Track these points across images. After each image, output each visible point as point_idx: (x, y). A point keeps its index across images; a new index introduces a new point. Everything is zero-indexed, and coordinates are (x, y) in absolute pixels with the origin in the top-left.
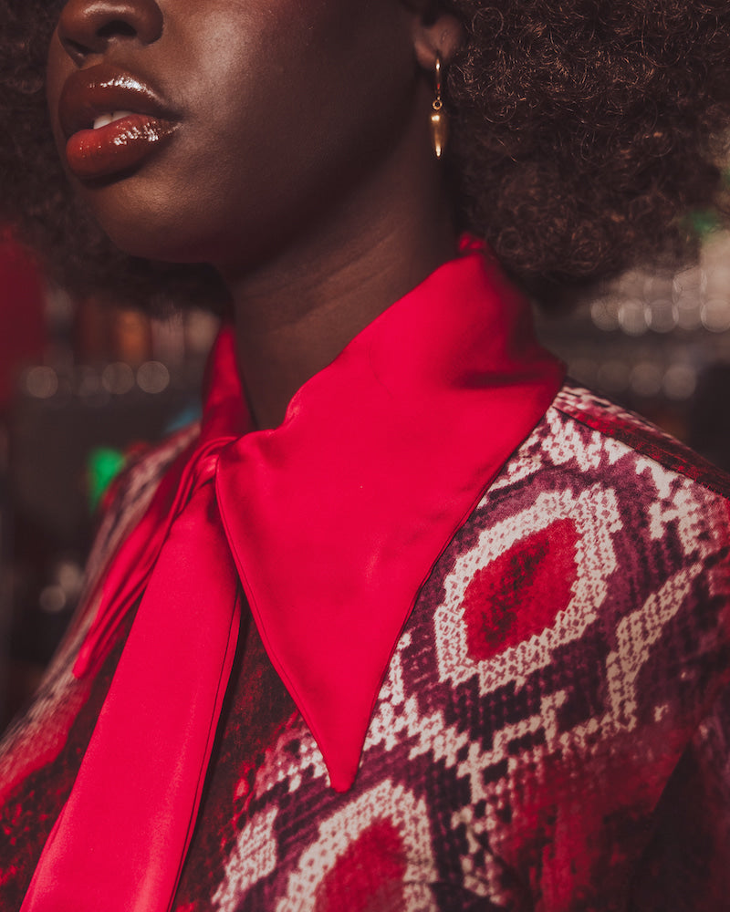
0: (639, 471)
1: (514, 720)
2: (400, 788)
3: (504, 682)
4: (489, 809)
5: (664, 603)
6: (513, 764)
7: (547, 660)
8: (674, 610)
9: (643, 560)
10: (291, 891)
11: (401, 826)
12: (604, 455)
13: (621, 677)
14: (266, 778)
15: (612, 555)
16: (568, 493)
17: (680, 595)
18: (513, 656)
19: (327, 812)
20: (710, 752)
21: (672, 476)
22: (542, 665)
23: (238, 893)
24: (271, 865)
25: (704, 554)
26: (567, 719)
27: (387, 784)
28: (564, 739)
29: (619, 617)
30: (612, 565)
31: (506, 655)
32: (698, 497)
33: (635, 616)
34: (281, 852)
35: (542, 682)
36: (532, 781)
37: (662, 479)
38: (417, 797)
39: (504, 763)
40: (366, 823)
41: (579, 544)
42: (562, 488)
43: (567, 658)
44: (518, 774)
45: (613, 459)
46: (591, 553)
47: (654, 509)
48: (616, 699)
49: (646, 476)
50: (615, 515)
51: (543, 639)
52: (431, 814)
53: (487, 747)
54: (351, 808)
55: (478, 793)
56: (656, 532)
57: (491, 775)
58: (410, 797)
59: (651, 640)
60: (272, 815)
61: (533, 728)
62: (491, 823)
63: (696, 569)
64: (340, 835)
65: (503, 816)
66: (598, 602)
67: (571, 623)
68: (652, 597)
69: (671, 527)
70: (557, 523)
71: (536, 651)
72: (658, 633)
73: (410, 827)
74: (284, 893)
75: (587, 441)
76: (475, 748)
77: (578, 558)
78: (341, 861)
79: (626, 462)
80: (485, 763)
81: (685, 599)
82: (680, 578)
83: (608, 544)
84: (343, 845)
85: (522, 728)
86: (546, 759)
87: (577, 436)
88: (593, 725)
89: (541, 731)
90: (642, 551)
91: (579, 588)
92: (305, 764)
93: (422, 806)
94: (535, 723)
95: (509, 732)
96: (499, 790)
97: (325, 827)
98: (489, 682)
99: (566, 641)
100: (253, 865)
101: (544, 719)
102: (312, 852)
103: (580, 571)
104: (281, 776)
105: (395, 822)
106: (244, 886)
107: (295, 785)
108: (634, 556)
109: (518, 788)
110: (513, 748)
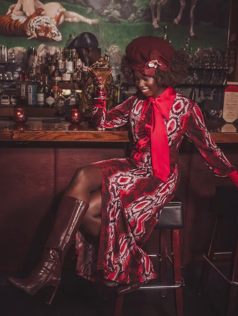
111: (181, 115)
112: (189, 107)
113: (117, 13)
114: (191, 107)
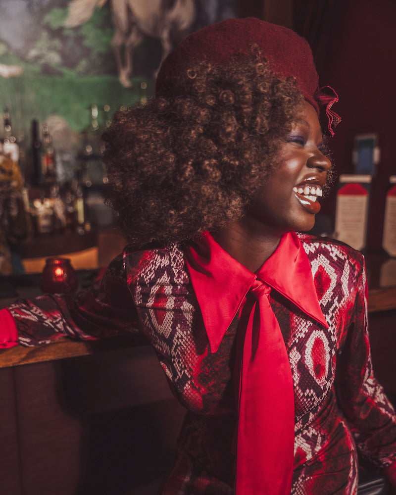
0: (323, 247)
1: (331, 307)
2: (317, 331)
3: (327, 301)
4: (333, 324)
5: (346, 271)
6: (334, 315)
7: (332, 293)
8: (349, 271)
9: (338, 265)
10: (306, 358)
11: (320, 337)
12: (315, 247)
13: (345, 288)
14: (290, 343)
15: (332, 268)
16: (315, 260)
17: (348, 268)
18: (325, 296)
19: (306, 342)
20: (361, 292)
21: (329, 245)
22: (332, 295)
23: (296, 364)
24: (300, 356)
25: (346, 258)
26: (339, 301)
27: (314, 331)
28: (340, 305)
29: (340, 278)
30: (334, 270)
31: (324, 297)
32: (336, 248)
33: (343, 276)
34: (301, 353)
35: (333, 297)
36: (338, 315)
37: (328, 247)
38: (321, 331)
39: (333, 315)
40: (314, 340)
41: (325, 270)
42: (314, 259)
43: (335, 291)
44: (335, 315)
45: (317, 247)
46: (328, 270)
47: (331, 254)
48: (345, 293)
49: (325, 248)
50: (326, 259)
51: (329, 290)
52: (324, 332)
53: (328, 314)
54: (310, 339)
55: (330, 323)
56: (335, 259)
57: (331, 319)
58: (319, 332)
59: (348, 279)
60: (295, 348)
61: (334, 306)
62: (334, 326)
63: (347, 261)
64: (310, 345)
65: (336, 324)
66: (336, 278)
67: (333, 285)
68: (344, 271)
69: (336, 256)
70: (319, 267)
71: (329, 293)
72: (348, 277)
73: (322, 337)
74: (305, 360)
75: (310, 245)
76: (327, 316)
77: (327, 272)
78: (312, 349)
79: (320, 246)
80: (330, 317)
81: (350, 268)
82: (346, 265)
83: (330, 266)
84: (312, 346)
85: (333, 307)
86: (339, 310)
87: (307, 245)
88: (343, 299)
89: (336, 306)
90: (336, 264)
91: (331, 277)
92: (298, 337)
93: (322, 332)
94: (334, 305)
95: (331, 309)
96: (333, 320)
97: (307, 345)
98: (324, 303)
99: (333, 288)
100: (296, 358)
101: (336, 303)
102: (307, 350)
103: (329, 274)
104: (294, 341)
105: (319, 337)
106: (296, 363)
107: (297, 341)
108: (336, 266)
109: (336, 318)
110: (333, 312)
111: (336, 307)
112: (351, 275)
113: (54, 58)
114: (356, 273)
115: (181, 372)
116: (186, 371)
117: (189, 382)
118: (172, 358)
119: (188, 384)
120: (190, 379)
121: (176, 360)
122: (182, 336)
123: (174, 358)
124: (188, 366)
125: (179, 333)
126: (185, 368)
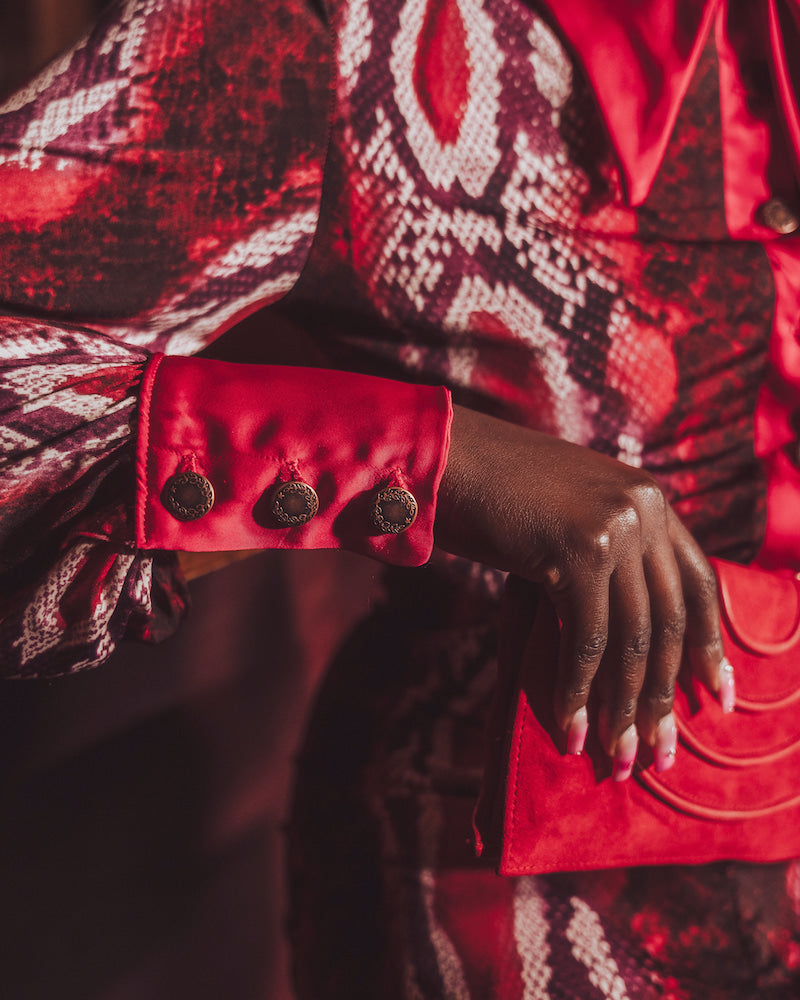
115: (573, 285)
116: (592, 274)
117: (620, 305)
118: (515, 251)
119: (617, 311)
120: (620, 294)
121: (540, 254)
122: (539, 175)
123: (526, 247)
124: (595, 252)
125: (530, 163)
126: (585, 265)
